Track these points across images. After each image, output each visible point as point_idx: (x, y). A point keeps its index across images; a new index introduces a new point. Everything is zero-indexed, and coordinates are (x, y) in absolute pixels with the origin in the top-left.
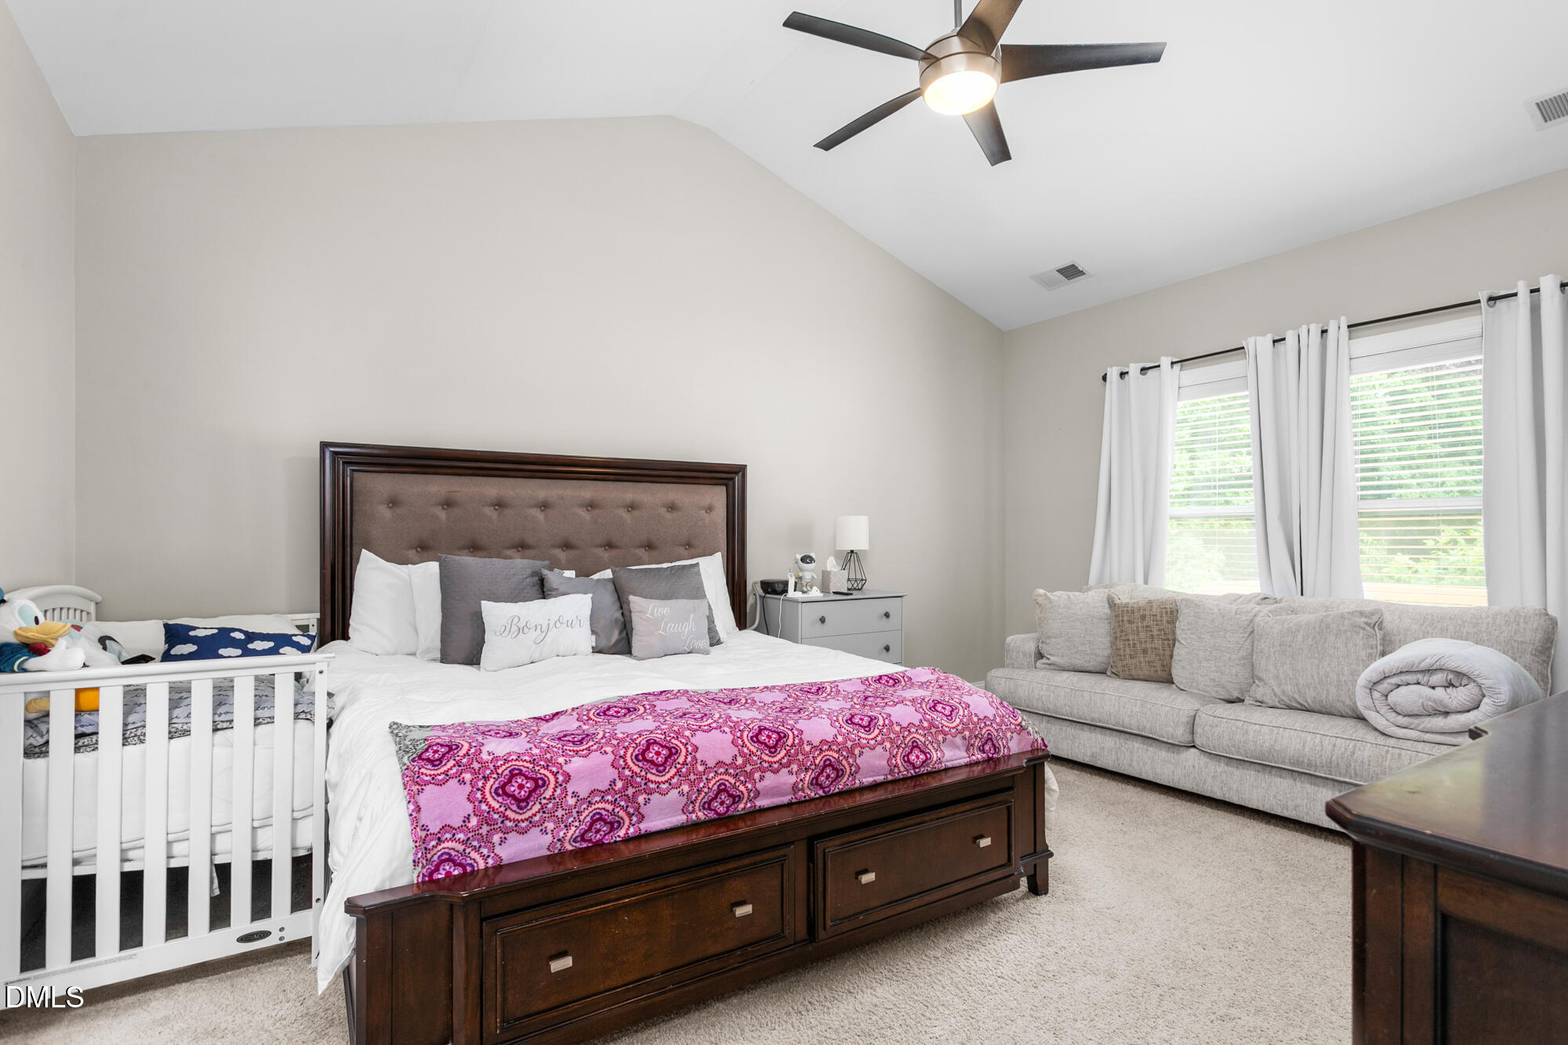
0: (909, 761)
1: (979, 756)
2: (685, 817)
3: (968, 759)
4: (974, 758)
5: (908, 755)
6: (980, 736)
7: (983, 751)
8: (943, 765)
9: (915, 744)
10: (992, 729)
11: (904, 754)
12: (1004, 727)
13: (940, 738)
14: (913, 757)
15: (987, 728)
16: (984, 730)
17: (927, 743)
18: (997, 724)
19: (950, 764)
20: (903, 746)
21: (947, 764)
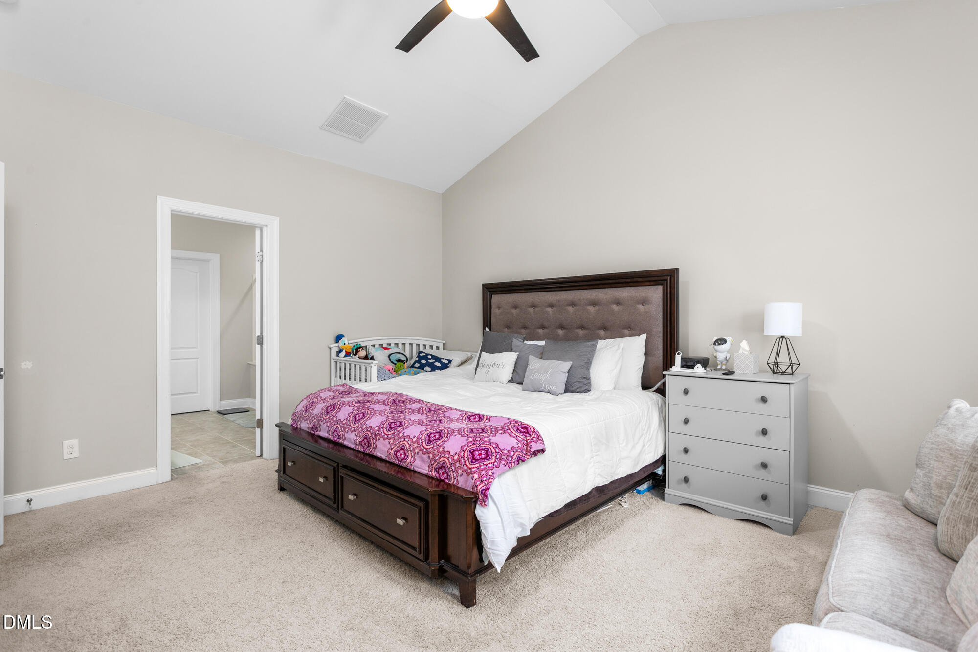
0: (396, 455)
1: (434, 474)
2: (327, 435)
3: (427, 472)
4: (431, 473)
5: (397, 452)
6: (438, 462)
7: (438, 472)
8: (412, 467)
9: (403, 447)
10: (447, 461)
11: (396, 450)
12: (458, 465)
13: (417, 450)
14: (399, 454)
15: (444, 459)
16: (441, 459)
17: (409, 450)
18: (453, 460)
19: (416, 469)
20: (398, 445)
21: (415, 468)
